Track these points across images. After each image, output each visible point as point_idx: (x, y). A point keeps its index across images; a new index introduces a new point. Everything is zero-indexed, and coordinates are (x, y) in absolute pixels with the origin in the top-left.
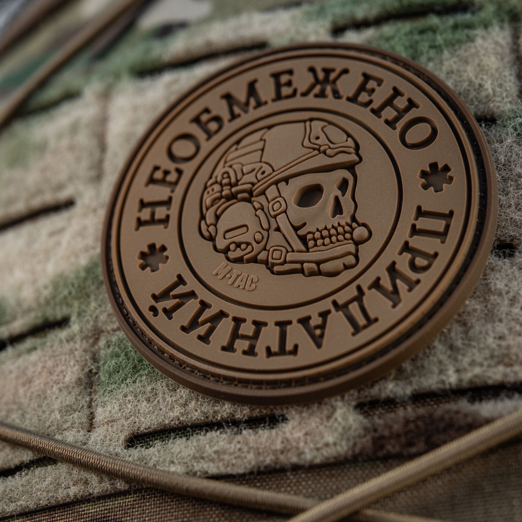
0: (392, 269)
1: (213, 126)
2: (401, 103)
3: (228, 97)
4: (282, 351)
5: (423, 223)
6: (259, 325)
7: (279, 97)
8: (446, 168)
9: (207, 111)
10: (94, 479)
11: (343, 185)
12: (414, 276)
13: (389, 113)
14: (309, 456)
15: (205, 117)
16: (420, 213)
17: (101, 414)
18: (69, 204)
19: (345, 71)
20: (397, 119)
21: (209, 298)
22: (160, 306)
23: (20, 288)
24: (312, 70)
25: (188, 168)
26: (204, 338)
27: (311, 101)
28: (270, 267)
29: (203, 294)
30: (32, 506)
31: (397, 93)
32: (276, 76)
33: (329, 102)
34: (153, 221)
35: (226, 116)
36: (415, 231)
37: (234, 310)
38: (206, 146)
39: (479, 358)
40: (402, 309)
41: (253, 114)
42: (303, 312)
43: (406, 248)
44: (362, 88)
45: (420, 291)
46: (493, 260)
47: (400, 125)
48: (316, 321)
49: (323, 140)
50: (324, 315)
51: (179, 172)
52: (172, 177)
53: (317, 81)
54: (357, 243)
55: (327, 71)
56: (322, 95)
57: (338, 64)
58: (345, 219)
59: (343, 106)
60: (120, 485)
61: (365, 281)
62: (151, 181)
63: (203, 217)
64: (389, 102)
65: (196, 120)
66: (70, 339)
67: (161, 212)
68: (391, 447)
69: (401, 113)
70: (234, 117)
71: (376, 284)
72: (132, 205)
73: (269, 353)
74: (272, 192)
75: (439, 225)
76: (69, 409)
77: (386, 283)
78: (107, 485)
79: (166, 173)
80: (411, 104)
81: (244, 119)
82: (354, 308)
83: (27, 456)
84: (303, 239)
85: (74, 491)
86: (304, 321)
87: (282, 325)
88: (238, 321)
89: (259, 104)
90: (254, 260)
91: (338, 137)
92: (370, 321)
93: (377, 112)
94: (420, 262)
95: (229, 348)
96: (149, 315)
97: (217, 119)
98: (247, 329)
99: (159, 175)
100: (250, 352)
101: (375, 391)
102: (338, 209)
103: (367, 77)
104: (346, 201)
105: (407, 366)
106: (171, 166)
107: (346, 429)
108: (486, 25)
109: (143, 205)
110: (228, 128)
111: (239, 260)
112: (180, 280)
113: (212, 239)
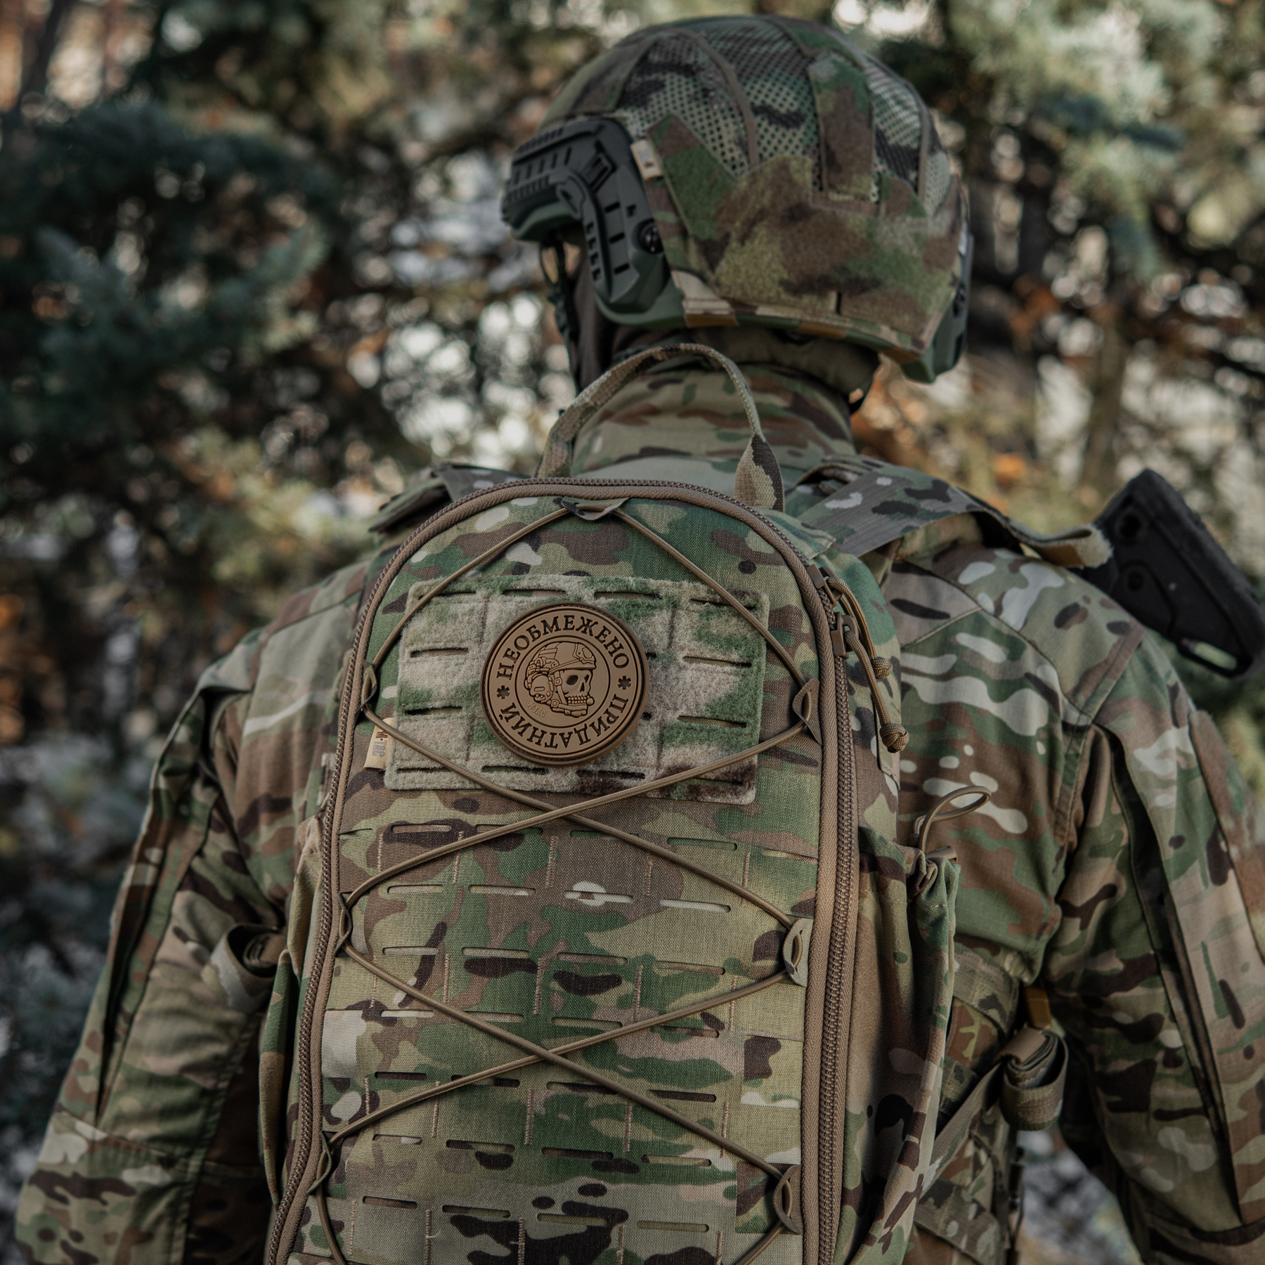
0: (600, 719)
1: (536, 635)
2: (617, 644)
3: (544, 622)
4: (551, 746)
5: (616, 702)
6: (544, 732)
7: (566, 628)
8: (629, 680)
9: (534, 627)
10: (467, 782)
11: (587, 678)
12: (608, 725)
13: (611, 648)
14: (555, 789)
15: (533, 630)
16: (615, 697)
17: (472, 755)
18: (465, 650)
19: (596, 623)
20: (614, 652)
21: (525, 716)
22: (504, 715)
23: (440, 687)
24: (582, 618)
25: (523, 653)
26: (521, 734)
27: (579, 634)
28: (551, 708)
29: (522, 714)
30: (439, 787)
31: (616, 639)
32: (567, 617)
33: (587, 636)
34: (504, 675)
35: (542, 632)
36: (612, 705)
37: (534, 724)
38: (532, 644)
39: (627, 761)
40: (601, 738)
41: (554, 634)
42: (562, 731)
43: (607, 712)
44: (602, 633)
45: (609, 731)
46: (641, 721)
47: (614, 655)
48: (566, 736)
49: (581, 655)
50: (570, 734)
51: (519, 654)
52: (515, 656)
53: (584, 625)
54: (588, 705)
55: (589, 621)
56: (584, 632)
57: (594, 619)
58: (585, 693)
59: (592, 640)
60: (478, 787)
61: (589, 723)
62: (506, 655)
63: (526, 678)
64: (611, 643)
65: (529, 630)
66: (462, 718)
67: (509, 672)
68: (588, 791)
69: (616, 650)
70: (546, 633)
71: (592, 725)
72: (496, 665)
73: (546, 745)
74: (557, 674)
75: (621, 704)
76: (458, 750)
77: (596, 725)
78: (472, 786)
79: (513, 653)
80: (621, 647)
81: (550, 635)
82: (582, 733)
83: (437, 766)
84: (567, 699)
85: (458, 785)
86: (562, 735)
87: (553, 734)
88: (535, 729)
89: (558, 629)
90: (545, 703)
91: (588, 654)
92: (588, 740)
93: (606, 646)
94: (611, 719)
95: (530, 740)
96: (499, 718)
97: (538, 632)
98: (538, 733)
99: (509, 653)
100: (538, 743)
101: (585, 768)
102: (583, 689)
103: (605, 628)
104: (587, 685)
105: (599, 759)
106: (516, 650)
107: (571, 781)
108: (661, 608)
109: (501, 666)
110: (543, 638)
111: (539, 702)
112: (514, 706)
113: (529, 689)
